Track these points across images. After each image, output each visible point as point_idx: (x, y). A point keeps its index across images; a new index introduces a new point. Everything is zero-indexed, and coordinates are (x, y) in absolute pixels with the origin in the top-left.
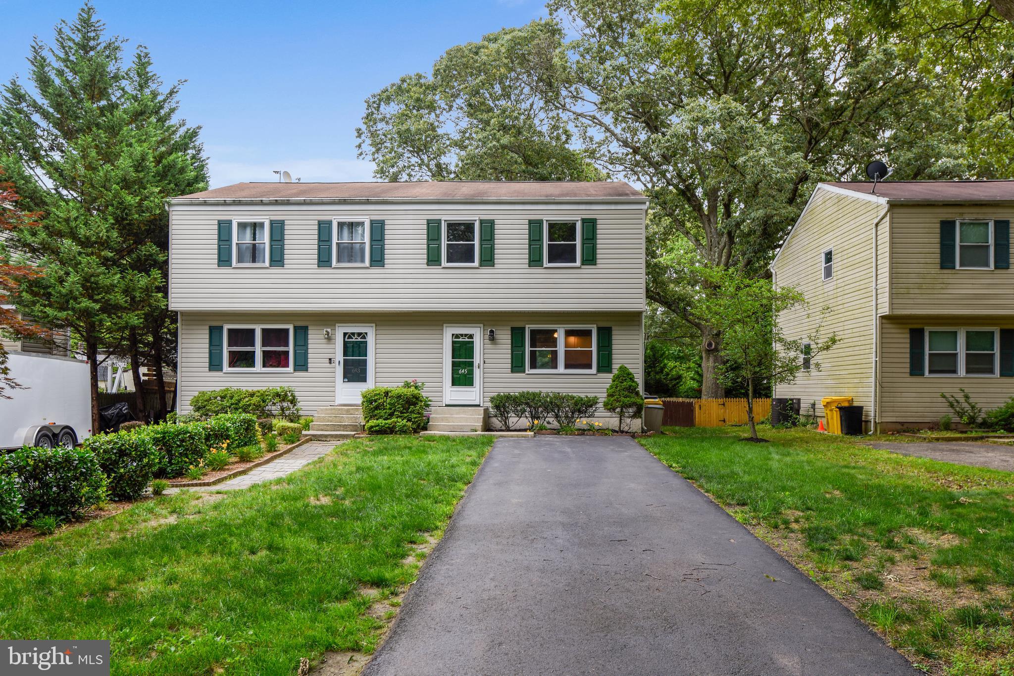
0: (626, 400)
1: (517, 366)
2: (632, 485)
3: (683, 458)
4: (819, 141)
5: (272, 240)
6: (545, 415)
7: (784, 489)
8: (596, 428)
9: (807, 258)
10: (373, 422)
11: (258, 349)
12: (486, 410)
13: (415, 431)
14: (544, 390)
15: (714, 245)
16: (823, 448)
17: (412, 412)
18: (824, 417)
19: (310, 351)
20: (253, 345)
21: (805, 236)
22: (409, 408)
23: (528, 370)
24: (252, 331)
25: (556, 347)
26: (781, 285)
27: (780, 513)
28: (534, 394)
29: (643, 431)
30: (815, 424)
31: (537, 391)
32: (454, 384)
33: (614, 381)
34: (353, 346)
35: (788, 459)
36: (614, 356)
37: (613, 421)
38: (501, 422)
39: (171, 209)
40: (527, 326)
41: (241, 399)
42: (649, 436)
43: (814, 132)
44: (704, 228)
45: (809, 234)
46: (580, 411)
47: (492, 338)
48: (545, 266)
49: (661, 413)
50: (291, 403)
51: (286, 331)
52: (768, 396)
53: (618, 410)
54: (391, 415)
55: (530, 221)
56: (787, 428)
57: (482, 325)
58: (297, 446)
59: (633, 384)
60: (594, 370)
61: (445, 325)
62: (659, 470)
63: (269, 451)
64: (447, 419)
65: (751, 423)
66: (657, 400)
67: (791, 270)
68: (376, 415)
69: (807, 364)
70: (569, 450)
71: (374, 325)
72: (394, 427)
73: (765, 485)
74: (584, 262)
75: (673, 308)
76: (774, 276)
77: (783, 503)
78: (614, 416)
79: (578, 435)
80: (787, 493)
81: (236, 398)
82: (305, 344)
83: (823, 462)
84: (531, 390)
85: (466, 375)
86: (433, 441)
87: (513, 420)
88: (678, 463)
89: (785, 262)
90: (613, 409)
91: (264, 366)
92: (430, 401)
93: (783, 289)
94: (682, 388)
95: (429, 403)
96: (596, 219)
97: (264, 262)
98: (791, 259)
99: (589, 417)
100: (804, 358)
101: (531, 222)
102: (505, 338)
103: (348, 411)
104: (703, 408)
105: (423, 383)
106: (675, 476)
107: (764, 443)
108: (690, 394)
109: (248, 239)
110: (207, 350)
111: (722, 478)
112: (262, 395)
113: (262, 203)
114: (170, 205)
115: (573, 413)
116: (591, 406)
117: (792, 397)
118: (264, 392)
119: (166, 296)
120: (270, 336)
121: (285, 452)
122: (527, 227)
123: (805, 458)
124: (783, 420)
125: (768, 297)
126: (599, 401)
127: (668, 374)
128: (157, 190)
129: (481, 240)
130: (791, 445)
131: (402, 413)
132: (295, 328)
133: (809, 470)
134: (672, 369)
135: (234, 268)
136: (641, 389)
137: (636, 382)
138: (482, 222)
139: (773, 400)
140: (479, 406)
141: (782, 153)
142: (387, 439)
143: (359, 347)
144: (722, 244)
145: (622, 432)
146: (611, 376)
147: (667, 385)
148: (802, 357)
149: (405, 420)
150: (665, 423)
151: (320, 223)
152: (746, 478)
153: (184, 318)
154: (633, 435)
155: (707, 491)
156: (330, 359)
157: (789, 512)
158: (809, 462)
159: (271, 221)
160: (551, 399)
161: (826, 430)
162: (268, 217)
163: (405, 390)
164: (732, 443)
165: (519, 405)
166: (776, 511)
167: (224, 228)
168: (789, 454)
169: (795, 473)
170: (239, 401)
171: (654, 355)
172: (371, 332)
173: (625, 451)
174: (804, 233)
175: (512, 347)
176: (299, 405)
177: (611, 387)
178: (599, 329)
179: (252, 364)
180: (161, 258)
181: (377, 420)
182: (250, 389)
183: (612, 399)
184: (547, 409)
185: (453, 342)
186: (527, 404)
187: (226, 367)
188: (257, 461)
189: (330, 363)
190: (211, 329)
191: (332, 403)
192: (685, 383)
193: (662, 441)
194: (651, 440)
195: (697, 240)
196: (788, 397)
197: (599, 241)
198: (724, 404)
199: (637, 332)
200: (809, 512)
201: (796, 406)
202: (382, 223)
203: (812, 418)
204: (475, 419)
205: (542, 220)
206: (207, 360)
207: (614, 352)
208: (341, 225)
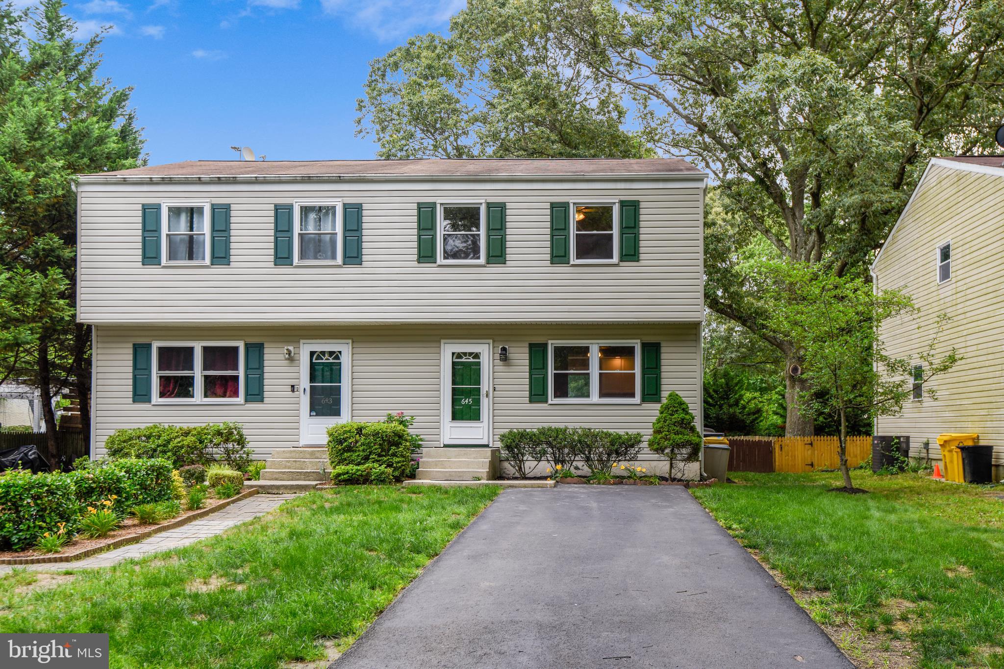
0: (678, 438)
1: (537, 395)
2: (665, 559)
3: (749, 516)
4: (932, 109)
5: (213, 230)
6: (572, 458)
7: (885, 564)
8: (638, 474)
9: (916, 256)
10: (341, 468)
11: (198, 373)
12: (495, 452)
13: (398, 480)
14: (571, 426)
15: (800, 246)
16: (940, 502)
17: (394, 455)
18: (941, 460)
19: (266, 375)
20: (191, 368)
21: (914, 228)
22: (389, 450)
23: (552, 400)
24: (191, 350)
25: (588, 369)
26: (883, 288)
27: (879, 605)
28: (557, 430)
29: (702, 478)
30: (929, 469)
31: (562, 426)
32: (454, 417)
33: (662, 413)
34: (323, 370)
35: (893, 518)
36: (664, 381)
37: (662, 466)
38: (514, 467)
39: (80, 189)
40: (550, 342)
41: (171, 440)
42: (709, 486)
43: (925, 98)
44: (788, 226)
45: (920, 225)
46: (618, 453)
47: (504, 356)
48: (572, 262)
49: (726, 455)
50: (238, 444)
51: (235, 349)
52: (868, 434)
53: (667, 451)
54: (366, 459)
55: (552, 204)
56: (892, 474)
57: (491, 341)
58: (233, 502)
59: (687, 417)
60: (637, 399)
61: (443, 341)
62: (710, 533)
63: (190, 509)
64: (442, 464)
65: (843, 468)
66: (721, 438)
67: (897, 272)
68: (345, 460)
69: (917, 390)
70: (594, 505)
71: (350, 341)
72: (369, 474)
73: (858, 558)
74: (624, 257)
75: (748, 324)
76: (874, 281)
77: (884, 587)
78: (663, 458)
79: (614, 484)
80: (891, 571)
81: (165, 437)
82: (261, 367)
83: (942, 522)
84: (553, 426)
85: (470, 406)
86: (420, 493)
87: (530, 465)
88: (740, 523)
89: (889, 262)
90: (660, 450)
91: (206, 396)
92: (421, 440)
93: (886, 292)
94: (764, 425)
95: (420, 443)
96: (639, 201)
97: (204, 259)
98: (897, 258)
99: (630, 460)
100: (914, 385)
101: (553, 206)
102: (521, 357)
103: (312, 453)
104: (785, 449)
105: (412, 417)
106: (731, 543)
107: (861, 494)
108: (773, 431)
109: (182, 229)
110: (131, 376)
111: (796, 548)
112: (199, 433)
113: (200, 181)
114: (78, 184)
115: (609, 455)
116: (632, 446)
117: (899, 435)
118: (202, 430)
119: (73, 304)
120: (214, 356)
121: (213, 511)
122: (548, 212)
123: (916, 516)
124: (888, 464)
125: (865, 304)
126: (642, 439)
127: (744, 407)
128: (61, 163)
129: (489, 229)
130: (897, 498)
131: (379, 455)
132: (248, 346)
133: (921, 534)
134: (749, 401)
135: (164, 267)
136: (698, 424)
137: (690, 414)
138: (489, 205)
139: (875, 438)
140: (487, 446)
141: (884, 121)
142: (360, 491)
143: (331, 370)
144: (810, 244)
145: (674, 480)
146: (658, 406)
147: (743, 420)
148: (911, 381)
149: (383, 466)
150: (731, 467)
151: (277, 208)
152: (832, 546)
153: (99, 333)
154: (687, 484)
155: (774, 568)
156: (293, 386)
157: (892, 602)
158: (922, 522)
159: (213, 205)
160: (579, 436)
161: (943, 477)
162: (208, 200)
163: (384, 426)
164: (820, 494)
165: (538, 445)
166: (873, 602)
167: (150, 214)
168: (893, 510)
169: (902, 538)
170: (169, 441)
171: (727, 384)
172: (345, 349)
173: (671, 507)
174: (913, 224)
175: (531, 369)
176: (250, 446)
177: (659, 421)
178: (644, 346)
179: (188, 394)
180: (67, 253)
181: (347, 464)
182: (185, 427)
183: (659, 437)
184: (574, 451)
185: (454, 364)
186: (549, 444)
187: (155, 398)
188: (165, 523)
189: (293, 391)
190: (136, 348)
191: (295, 444)
192: (767, 418)
193: (723, 492)
194: (710, 491)
195: (779, 240)
196: (893, 434)
197: (642, 231)
198: (811, 444)
199: (693, 349)
200: (923, 603)
201: (904, 446)
202: (359, 208)
203: (926, 462)
204: (480, 463)
205: (568, 203)
206: (131, 388)
207: (663, 375)
208: (306, 211)
